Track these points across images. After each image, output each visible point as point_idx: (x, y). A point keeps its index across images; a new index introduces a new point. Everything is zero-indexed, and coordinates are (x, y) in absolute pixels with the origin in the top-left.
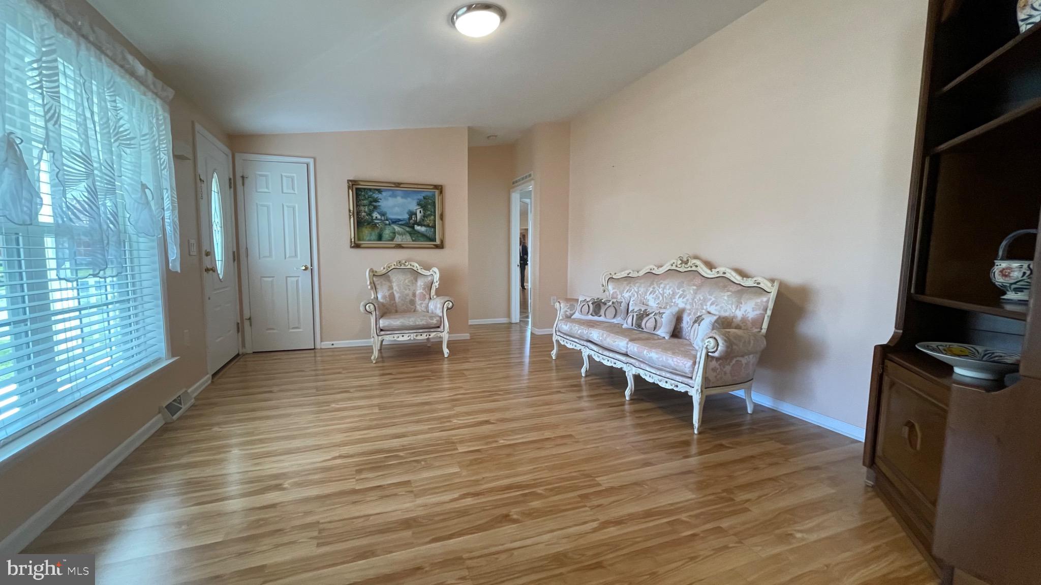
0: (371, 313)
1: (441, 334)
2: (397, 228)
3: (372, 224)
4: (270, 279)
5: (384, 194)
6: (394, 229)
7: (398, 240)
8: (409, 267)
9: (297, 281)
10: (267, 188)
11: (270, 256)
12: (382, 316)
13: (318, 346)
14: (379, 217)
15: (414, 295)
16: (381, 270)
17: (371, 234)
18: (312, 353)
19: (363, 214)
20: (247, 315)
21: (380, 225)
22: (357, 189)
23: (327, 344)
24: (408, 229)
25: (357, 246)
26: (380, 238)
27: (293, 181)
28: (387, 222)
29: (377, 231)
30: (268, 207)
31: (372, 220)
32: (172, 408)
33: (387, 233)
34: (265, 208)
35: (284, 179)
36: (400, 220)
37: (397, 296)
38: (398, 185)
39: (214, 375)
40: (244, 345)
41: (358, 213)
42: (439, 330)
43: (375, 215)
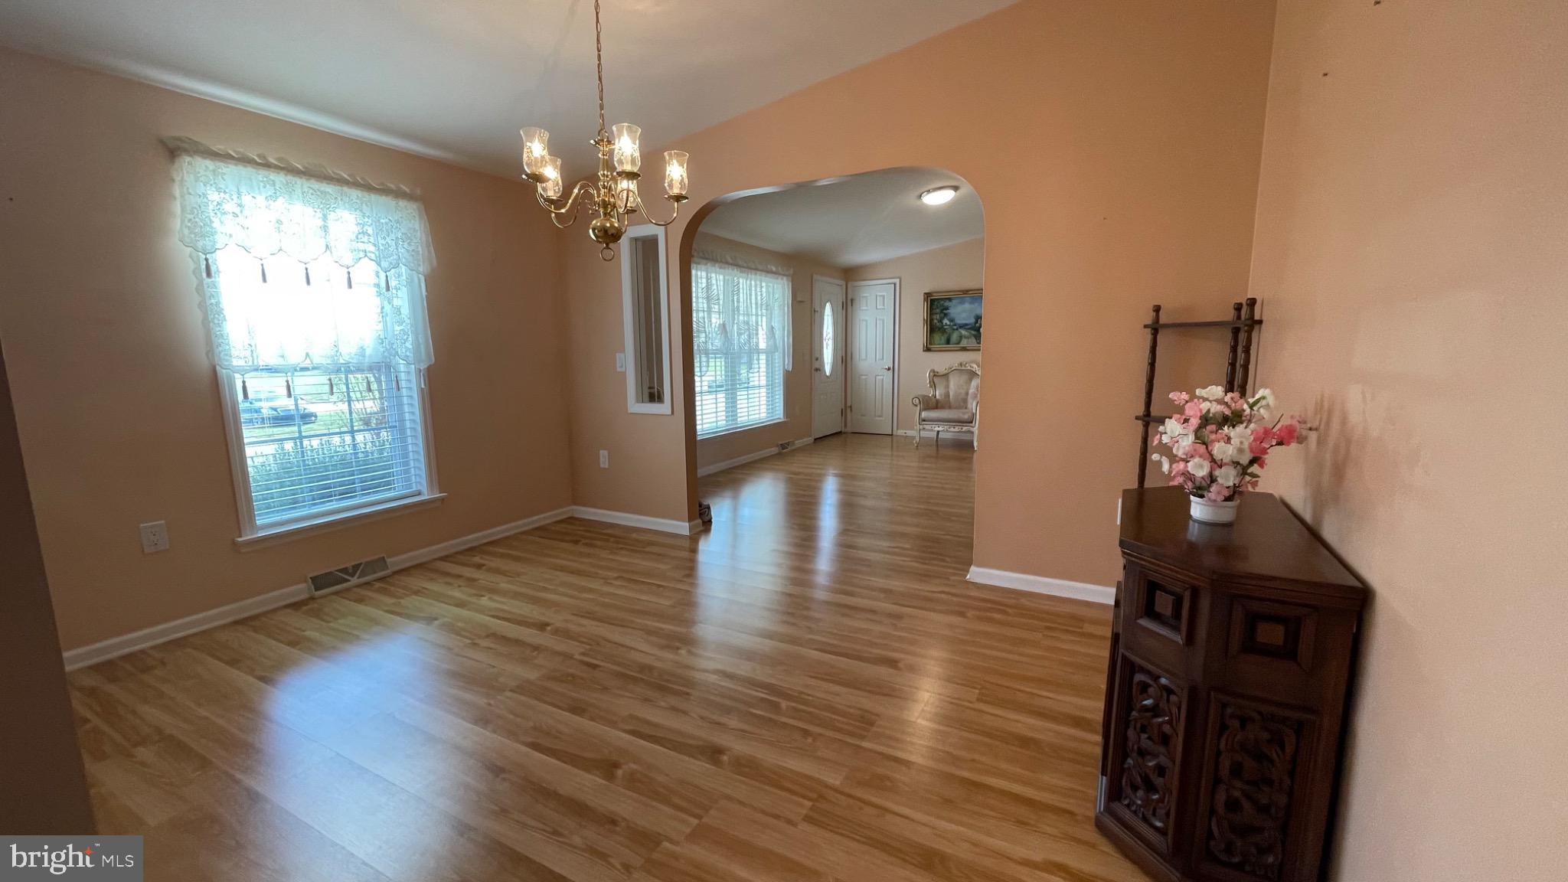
0: (916, 406)
1: (971, 429)
2: (963, 332)
3: (942, 330)
4: (864, 377)
5: (954, 302)
6: (961, 333)
7: (964, 343)
8: (969, 368)
9: (883, 379)
10: (867, 306)
11: (866, 359)
12: (925, 409)
13: (894, 433)
14: (948, 323)
15: (967, 394)
16: (942, 370)
17: (941, 340)
18: (889, 438)
19: (935, 321)
20: (849, 404)
21: (949, 331)
22: (931, 300)
23: (901, 432)
24: (973, 332)
25: (927, 349)
26: (948, 342)
27: (884, 298)
28: (955, 327)
29: (946, 336)
30: (866, 321)
31: (943, 326)
32: (783, 447)
33: (955, 337)
34: (864, 323)
35: (878, 298)
36: (966, 325)
37: (951, 394)
38: (966, 292)
39: (815, 439)
40: (846, 426)
41: (931, 320)
42: (971, 425)
43: (946, 321)
